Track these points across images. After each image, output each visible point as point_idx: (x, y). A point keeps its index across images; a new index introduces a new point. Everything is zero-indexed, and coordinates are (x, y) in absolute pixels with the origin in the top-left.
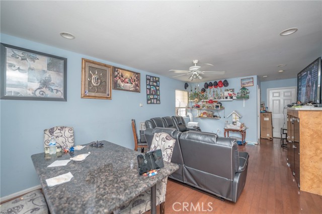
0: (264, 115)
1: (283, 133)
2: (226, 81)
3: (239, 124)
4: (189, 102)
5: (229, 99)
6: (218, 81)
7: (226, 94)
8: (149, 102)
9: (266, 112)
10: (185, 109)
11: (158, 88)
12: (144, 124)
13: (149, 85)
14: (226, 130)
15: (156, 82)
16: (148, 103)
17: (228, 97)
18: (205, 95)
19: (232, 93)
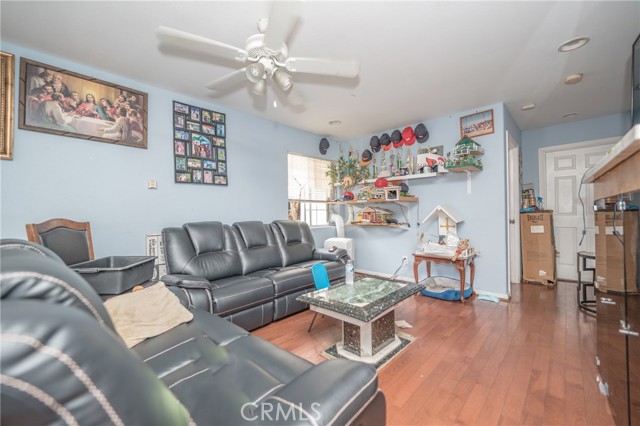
0: (530, 218)
1: (585, 269)
2: (421, 127)
3: (453, 241)
4: (335, 188)
5: (427, 173)
6: (401, 130)
7: (421, 160)
8: (184, 177)
9: (537, 210)
10: (324, 206)
11: (219, 142)
12: (159, 239)
13: (185, 129)
14: (418, 258)
15: (214, 124)
16: (177, 181)
17: (426, 169)
18: (371, 168)
19: (435, 157)
